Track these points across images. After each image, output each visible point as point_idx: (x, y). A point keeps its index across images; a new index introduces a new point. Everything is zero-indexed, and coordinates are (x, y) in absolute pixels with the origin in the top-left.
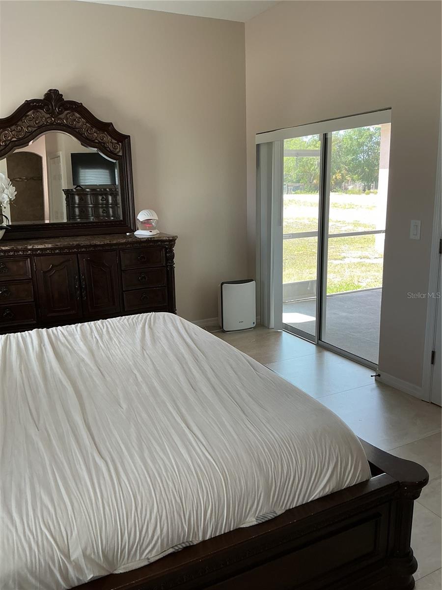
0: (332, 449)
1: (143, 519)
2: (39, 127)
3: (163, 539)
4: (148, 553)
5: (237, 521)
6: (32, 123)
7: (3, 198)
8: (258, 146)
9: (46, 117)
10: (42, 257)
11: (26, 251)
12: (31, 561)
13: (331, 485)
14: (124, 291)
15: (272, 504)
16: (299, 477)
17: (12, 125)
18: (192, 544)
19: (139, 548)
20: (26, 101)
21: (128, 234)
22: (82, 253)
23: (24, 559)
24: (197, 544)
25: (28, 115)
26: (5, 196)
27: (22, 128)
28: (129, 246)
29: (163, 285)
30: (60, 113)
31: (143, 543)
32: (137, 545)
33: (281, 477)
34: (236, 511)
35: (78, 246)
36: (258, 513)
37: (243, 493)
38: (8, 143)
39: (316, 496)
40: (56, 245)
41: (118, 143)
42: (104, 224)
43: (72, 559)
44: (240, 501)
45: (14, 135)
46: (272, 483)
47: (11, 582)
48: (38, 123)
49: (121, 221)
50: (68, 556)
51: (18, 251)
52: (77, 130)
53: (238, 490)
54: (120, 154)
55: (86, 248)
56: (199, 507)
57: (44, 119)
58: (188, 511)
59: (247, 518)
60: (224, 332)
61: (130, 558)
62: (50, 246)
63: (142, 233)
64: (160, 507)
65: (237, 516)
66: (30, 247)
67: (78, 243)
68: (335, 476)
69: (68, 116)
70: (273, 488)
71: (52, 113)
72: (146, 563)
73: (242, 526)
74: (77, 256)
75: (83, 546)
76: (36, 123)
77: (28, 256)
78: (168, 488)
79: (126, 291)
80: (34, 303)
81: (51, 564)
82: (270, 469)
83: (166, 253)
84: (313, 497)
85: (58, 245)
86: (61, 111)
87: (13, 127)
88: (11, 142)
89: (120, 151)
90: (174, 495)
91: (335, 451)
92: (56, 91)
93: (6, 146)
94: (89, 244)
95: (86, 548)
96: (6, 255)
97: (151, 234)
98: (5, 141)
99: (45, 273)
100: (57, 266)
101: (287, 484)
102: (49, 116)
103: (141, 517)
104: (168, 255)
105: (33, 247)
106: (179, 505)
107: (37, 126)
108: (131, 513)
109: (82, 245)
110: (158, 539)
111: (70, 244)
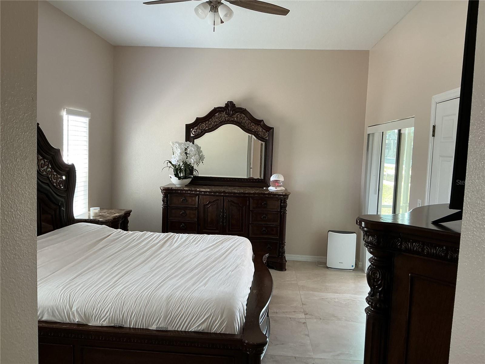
0: (211, 309)
1: (104, 306)
2: (221, 122)
3: (110, 317)
4: (103, 322)
5: (147, 324)
6: (217, 120)
7: (191, 161)
8: (369, 135)
9: (225, 116)
10: (204, 196)
11: (196, 191)
12: (58, 305)
13: (203, 327)
14: (250, 224)
15: (167, 323)
16: (185, 316)
17: (206, 121)
18: (123, 326)
19: (99, 317)
20: (215, 108)
21: (264, 188)
22: (226, 196)
23: (56, 303)
24: (125, 327)
25: (215, 116)
26: (192, 160)
27: (211, 122)
28: (256, 195)
29: (277, 224)
30: (233, 114)
31: (101, 316)
32: (99, 316)
33: (176, 312)
34: (147, 319)
35: (224, 192)
36: (159, 325)
37: (153, 312)
38: (203, 130)
39: (193, 329)
40: (212, 190)
41: (266, 132)
42: (251, 180)
43: (73, 310)
44: (150, 316)
45: (206, 127)
46: (169, 313)
47: (49, 309)
48: (221, 120)
49: (262, 180)
50: (71, 309)
51: (192, 191)
52: (242, 124)
53: (151, 310)
54: (267, 138)
55: (229, 194)
56: (130, 311)
57: (224, 117)
58: (124, 310)
59: (153, 325)
60: (328, 268)
61: (95, 321)
62: (209, 190)
63: (272, 189)
64: (113, 304)
65: (147, 323)
66: (198, 190)
67: (224, 190)
68: (206, 323)
69: (238, 116)
70: (169, 316)
71: (228, 114)
72: (100, 325)
73: (149, 328)
74: (224, 198)
75: (78, 307)
76: (219, 120)
77: (197, 195)
78: (122, 298)
79: (252, 224)
80: (197, 222)
81: (64, 308)
82: (171, 307)
83: (281, 203)
84: (191, 330)
85: (213, 190)
86: (234, 113)
87: (207, 122)
88: (204, 130)
89: (267, 137)
90: (121, 302)
91: (211, 311)
92: (231, 102)
93: (202, 132)
94: (230, 191)
95: (78, 308)
96: (181, 192)
97: (276, 189)
98: (202, 130)
99: (204, 205)
100: (211, 202)
101: (177, 316)
102: (227, 116)
103: (104, 304)
104: (282, 204)
105: (200, 190)
106: (121, 307)
107: (219, 121)
108: (101, 302)
109: (226, 192)
110: (108, 316)
111: (219, 190)
